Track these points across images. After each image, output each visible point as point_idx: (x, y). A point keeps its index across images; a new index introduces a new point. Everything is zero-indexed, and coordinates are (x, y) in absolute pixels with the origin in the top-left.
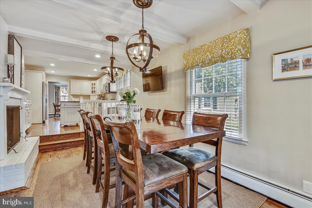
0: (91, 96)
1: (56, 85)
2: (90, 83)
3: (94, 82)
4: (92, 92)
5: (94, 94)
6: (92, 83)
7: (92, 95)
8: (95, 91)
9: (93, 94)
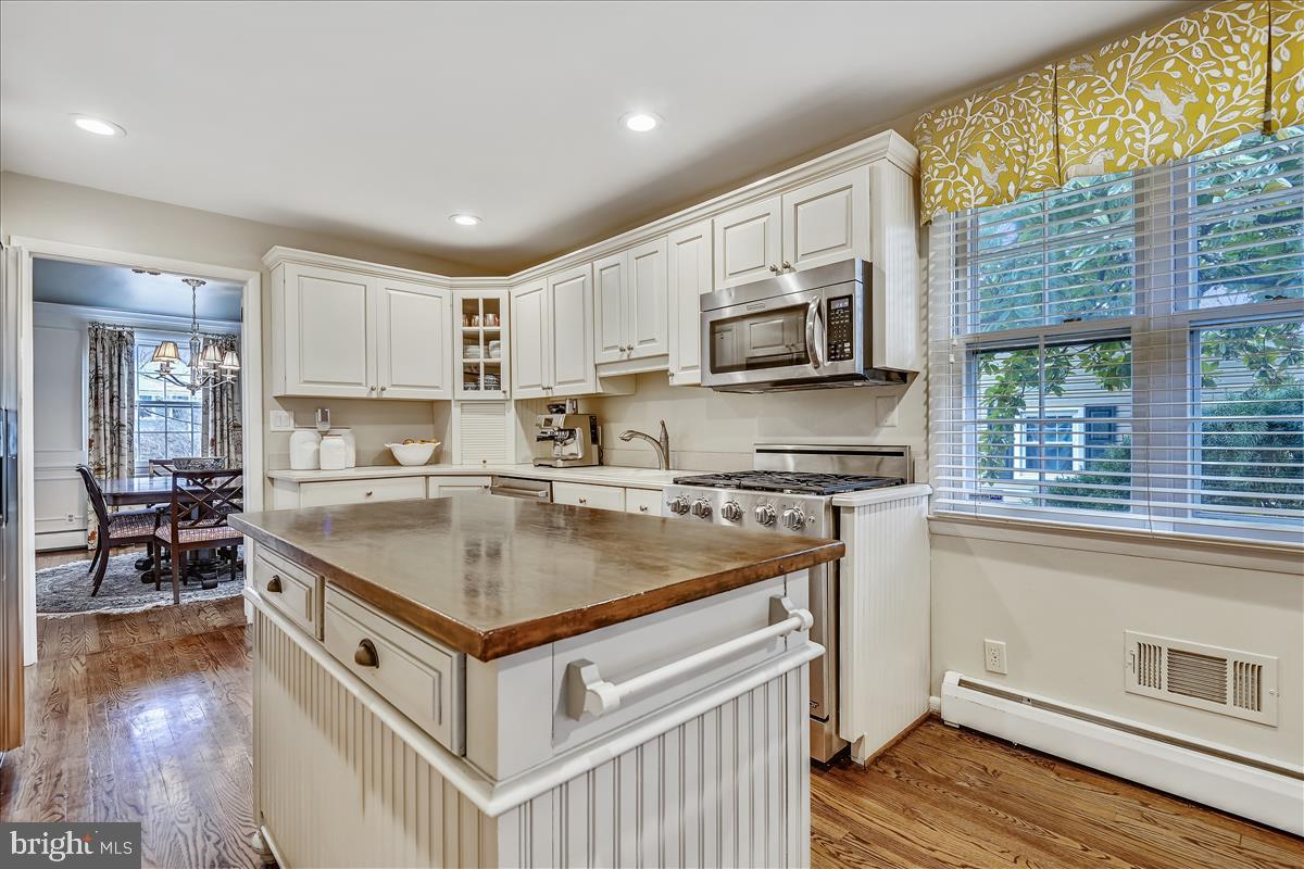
0: (455, 410)
1: (94, 323)
2: (446, 293)
3: (481, 288)
4: (471, 375)
5: (482, 394)
6: (471, 294)
7: (463, 403)
8: (493, 370)
9: (471, 395)
